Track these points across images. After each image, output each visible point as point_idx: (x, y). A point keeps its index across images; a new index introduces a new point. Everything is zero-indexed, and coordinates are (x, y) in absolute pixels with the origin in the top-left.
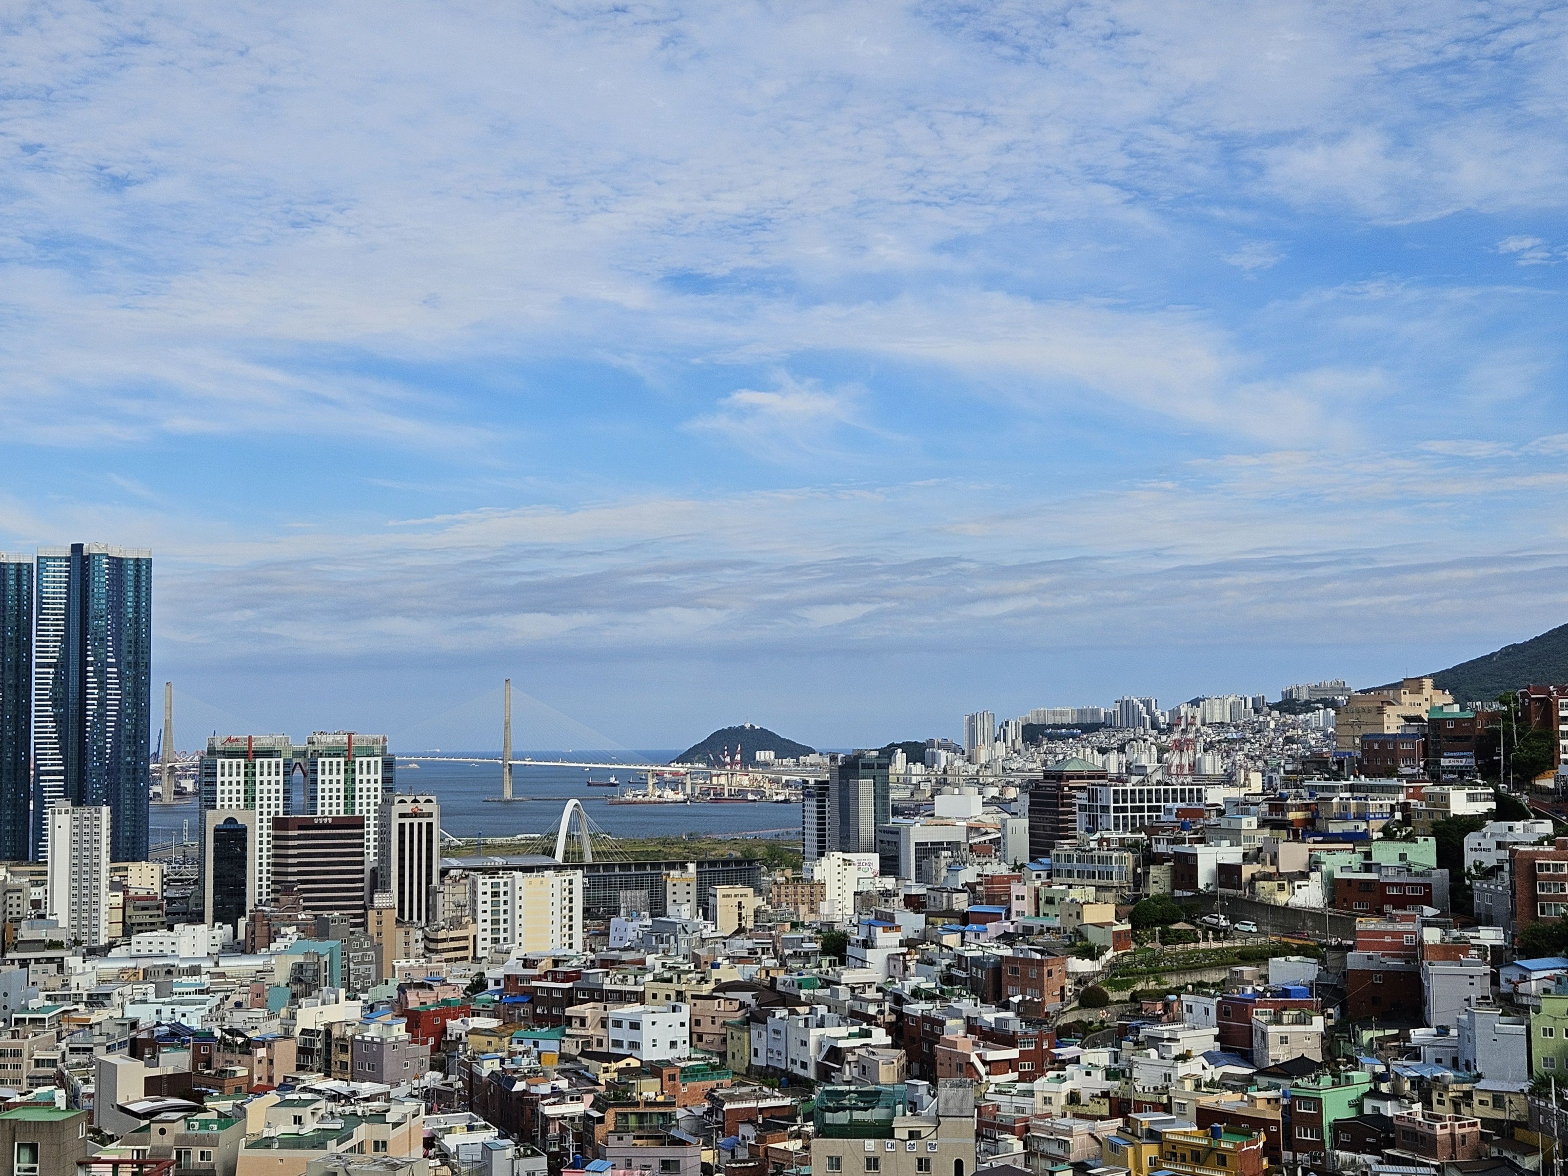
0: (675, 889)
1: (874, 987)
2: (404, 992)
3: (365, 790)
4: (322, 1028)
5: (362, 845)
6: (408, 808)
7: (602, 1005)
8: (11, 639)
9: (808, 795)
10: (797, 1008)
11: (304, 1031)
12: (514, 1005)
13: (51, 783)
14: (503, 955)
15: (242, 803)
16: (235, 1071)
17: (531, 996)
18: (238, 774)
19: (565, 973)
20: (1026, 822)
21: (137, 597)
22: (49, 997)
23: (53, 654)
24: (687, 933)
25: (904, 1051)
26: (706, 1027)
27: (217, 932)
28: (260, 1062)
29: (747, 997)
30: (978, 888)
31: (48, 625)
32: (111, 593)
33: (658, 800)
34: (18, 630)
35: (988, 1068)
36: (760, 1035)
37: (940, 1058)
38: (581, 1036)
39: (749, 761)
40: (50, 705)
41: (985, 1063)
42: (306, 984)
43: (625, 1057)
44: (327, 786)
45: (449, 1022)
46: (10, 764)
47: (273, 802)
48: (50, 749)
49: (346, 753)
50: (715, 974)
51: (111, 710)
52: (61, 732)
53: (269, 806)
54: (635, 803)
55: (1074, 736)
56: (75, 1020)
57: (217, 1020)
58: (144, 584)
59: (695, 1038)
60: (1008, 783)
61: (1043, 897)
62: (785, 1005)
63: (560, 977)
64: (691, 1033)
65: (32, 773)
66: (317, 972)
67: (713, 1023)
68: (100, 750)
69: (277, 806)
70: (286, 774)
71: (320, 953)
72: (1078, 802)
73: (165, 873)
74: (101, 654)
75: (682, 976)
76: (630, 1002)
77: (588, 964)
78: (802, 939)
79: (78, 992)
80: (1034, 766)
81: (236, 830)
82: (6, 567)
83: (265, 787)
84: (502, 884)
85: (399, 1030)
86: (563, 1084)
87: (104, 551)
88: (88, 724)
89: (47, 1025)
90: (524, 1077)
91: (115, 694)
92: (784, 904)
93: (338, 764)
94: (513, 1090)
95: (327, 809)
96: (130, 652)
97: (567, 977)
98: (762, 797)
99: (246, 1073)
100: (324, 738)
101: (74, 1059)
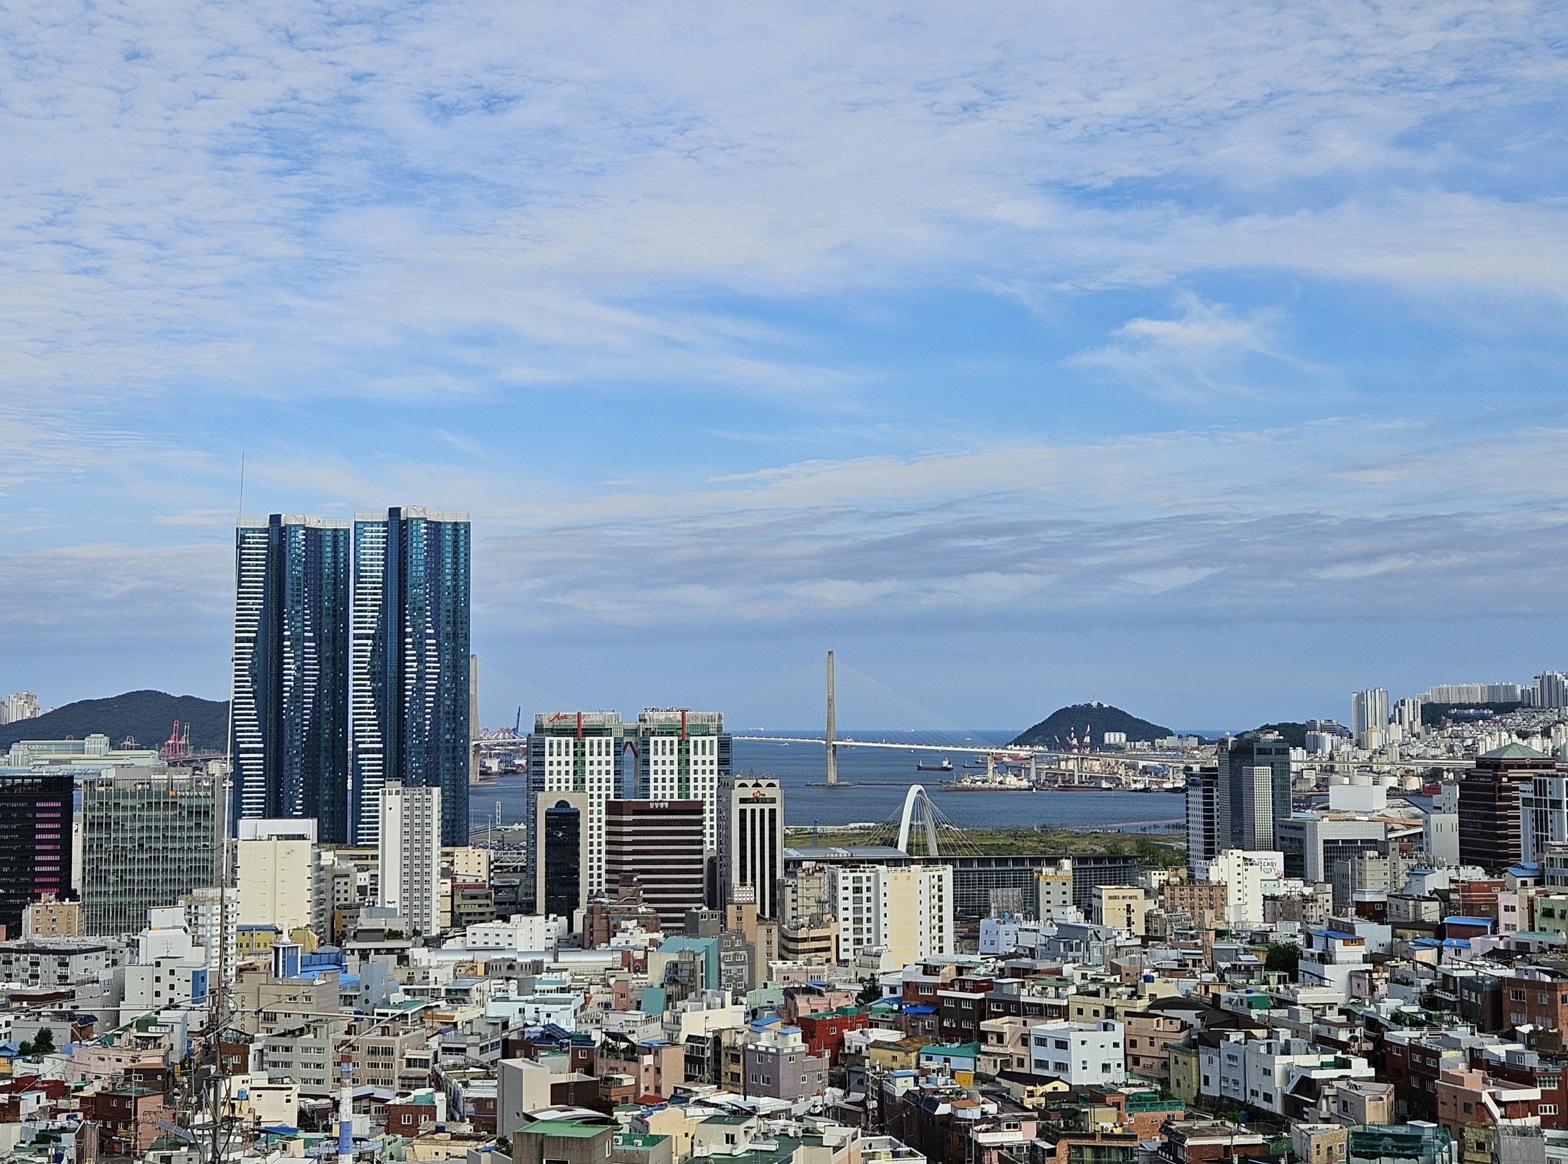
0: (1049, 889)
1: (1336, 1008)
2: (793, 998)
3: (700, 772)
4: (710, 1035)
5: (700, 833)
6: (749, 793)
7: (1020, 1020)
8: (328, 609)
9: (1194, 784)
10: (1253, 1031)
11: (690, 1038)
12: (918, 1016)
13: (370, 763)
14: (873, 959)
15: (571, 785)
16: (621, 1080)
17: (937, 1006)
18: (567, 754)
19: (975, 982)
20: (1455, 818)
21: (456, 563)
22: (407, 992)
23: (370, 626)
24: (1100, 940)
25: (1392, 1086)
26: (1143, 1048)
27: (552, 924)
28: (647, 1070)
29: (1189, 1016)
30: (1453, 896)
31: (366, 594)
32: (429, 559)
33: (999, 786)
34: (335, 600)
35: (1503, 1110)
36: (1211, 1061)
37: (1442, 1096)
38: (999, 1055)
39: (1098, 743)
40: (368, 679)
41: (1499, 1104)
42: (682, 985)
43: (1052, 1079)
44: (660, 768)
45: (847, 1034)
46: (328, 741)
47: (604, 784)
48: (369, 725)
49: (680, 732)
50: (1149, 988)
51: (430, 685)
52: (379, 707)
53: (599, 788)
54: (973, 789)
55: (1485, 718)
56: (438, 1017)
57: (592, 1021)
58: (462, 549)
59: (1132, 1060)
60: (1408, 772)
61: (1538, 907)
62: (1238, 1027)
63: (968, 986)
64: (1126, 1055)
65: (350, 749)
66: (693, 972)
67: (1152, 1044)
68: (419, 727)
69: (608, 789)
70: (617, 753)
71: (696, 951)
72: (1521, 795)
73: (492, 859)
74: (420, 624)
75: (1111, 990)
76: (1052, 1018)
77: (997, 972)
78: (1236, 950)
79: (436, 987)
80: (1438, 752)
81: (568, 814)
82: (322, 533)
83: (596, 768)
84: (864, 879)
85: (795, 1040)
86: (992, 1108)
87: (422, 515)
88: (407, 699)
89: (410, 1021)
90: (946, 1100)
91: (434, 668)
92: (1180, 909)
93: (672, 743)
94: (936, 1113)
95: (660, 792)
96: (448, 622)
97: (977, 987)
98: (1117, 785)
99: (632, 1082)
100: (656, 715)
101: (450, 1060)
